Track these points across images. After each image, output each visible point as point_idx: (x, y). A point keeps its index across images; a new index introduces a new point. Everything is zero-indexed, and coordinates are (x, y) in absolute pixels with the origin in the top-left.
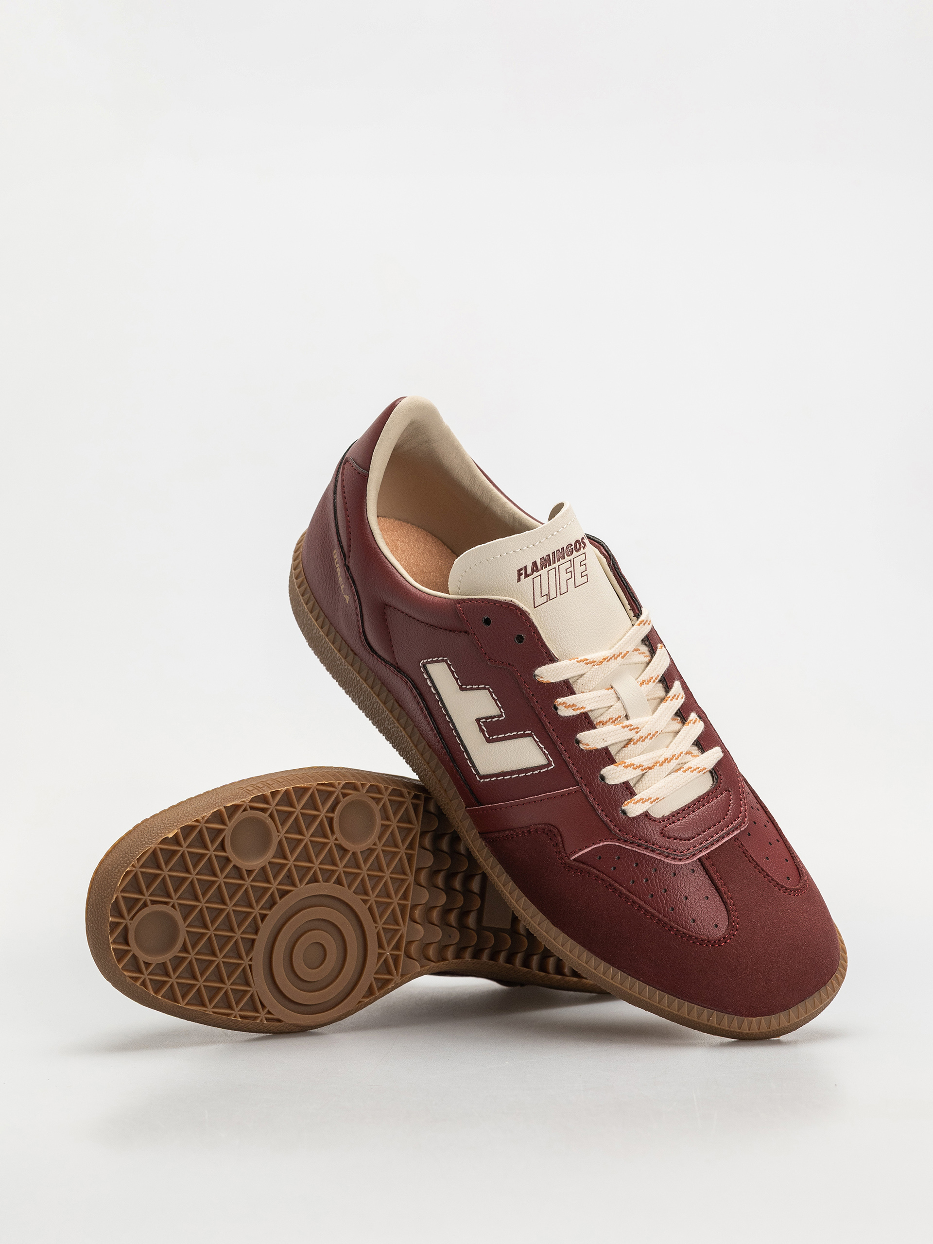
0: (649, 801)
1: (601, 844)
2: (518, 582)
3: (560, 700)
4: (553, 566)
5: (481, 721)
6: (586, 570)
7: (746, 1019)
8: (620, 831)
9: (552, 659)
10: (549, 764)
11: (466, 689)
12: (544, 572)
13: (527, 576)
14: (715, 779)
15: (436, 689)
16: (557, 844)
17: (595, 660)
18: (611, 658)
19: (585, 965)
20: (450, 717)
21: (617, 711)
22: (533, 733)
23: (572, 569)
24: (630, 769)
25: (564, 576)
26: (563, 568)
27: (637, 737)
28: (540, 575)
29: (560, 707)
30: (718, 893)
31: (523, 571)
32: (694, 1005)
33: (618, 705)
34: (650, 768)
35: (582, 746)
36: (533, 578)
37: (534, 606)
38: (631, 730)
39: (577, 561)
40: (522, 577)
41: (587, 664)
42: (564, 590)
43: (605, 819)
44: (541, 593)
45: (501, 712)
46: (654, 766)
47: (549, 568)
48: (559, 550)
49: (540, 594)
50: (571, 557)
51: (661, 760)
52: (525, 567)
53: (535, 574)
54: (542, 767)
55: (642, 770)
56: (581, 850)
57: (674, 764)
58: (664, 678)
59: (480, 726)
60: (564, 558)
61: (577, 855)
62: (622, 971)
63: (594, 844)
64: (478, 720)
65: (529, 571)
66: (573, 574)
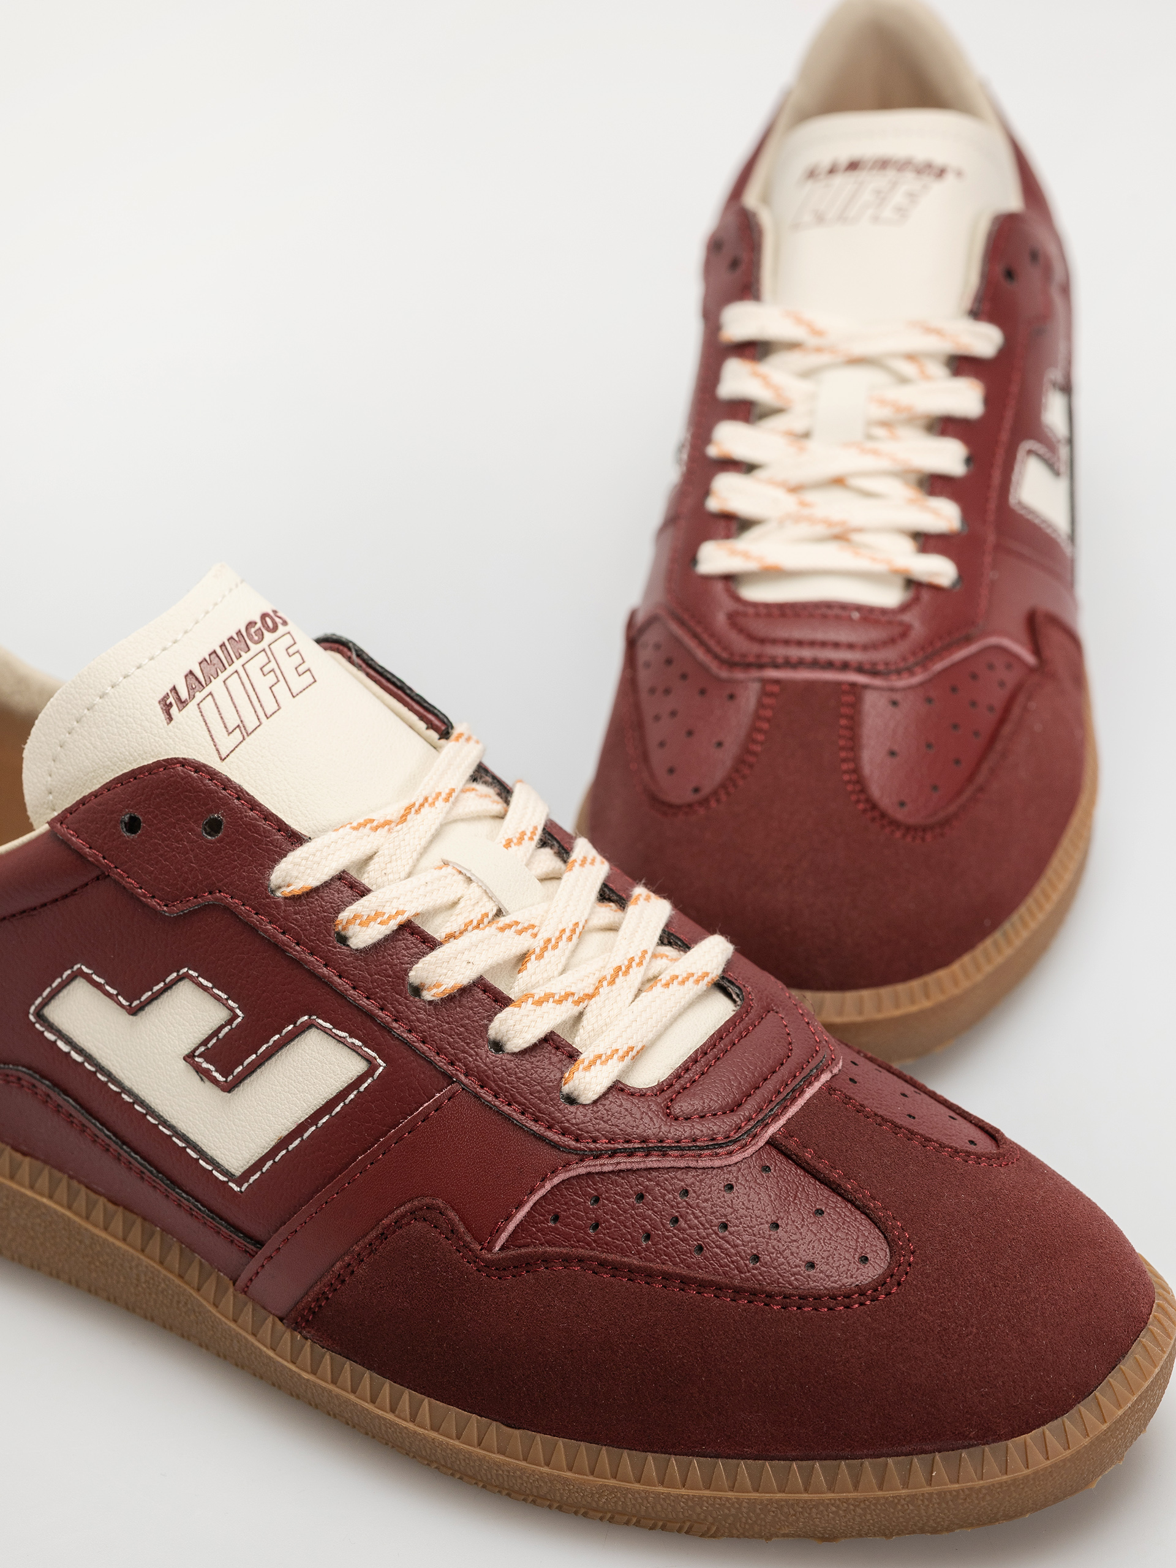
0: (616, 1057)
1: (548, 1186)
2: (168, 724)
3: (345, 915)
4: (230, 670)
5: (197, 1053)
6: (304, 662)
7: (1010, 1443)
8: (577, 1141)
9: (296, 839)
10: (373, 1067)
11: (142, 1008)
12: (216, 686)
13: (182, 704)
14: (734, 996)
15: (80, 1051)
16: (452, 1231)
17: (388, 818)
18: (422, 805)
19: (612, 1482)
20: (130, 1093)
21: (475, 907)
22: (314, 1017)
23: (273, 665)
24: (549, 1006)
25: (262, 684)
26: (253, 668)
27: (537, 944)
28: (211, 694)
29: (349, 932)
30: (840, 1195)
31: (171, 700)
32: (883, 1459)
33: (474, 890)
34: (590, 997)
35: (427, 995)
36: (198, 704)
37: (221, 759)
38: (520, 932)
39: (279, 649)
40: (174, 710)
41: (376, 829)
42: (271, 706)
43: (535, 1127)
44: (226, 727)
45: (231, 1009)
46: (597, 988)
47: (223, 676)
48: (232, 638)
49: (224, 730)
50: (264, 644)
51: (609, 972)
52: (174, 689)
53: (199, 696)
54: (361, 1079)
55: (577, 1003)
56: (509, 1218)
57: (637, 976)
58: (550, 834)
59: (198, 1069)
60: (249, 649)
61: (504, 1236)
62: (698, 1455)
63: (532, 1192)
64: (189, 1058)
65: (184, 695)
66: (280, 676)
